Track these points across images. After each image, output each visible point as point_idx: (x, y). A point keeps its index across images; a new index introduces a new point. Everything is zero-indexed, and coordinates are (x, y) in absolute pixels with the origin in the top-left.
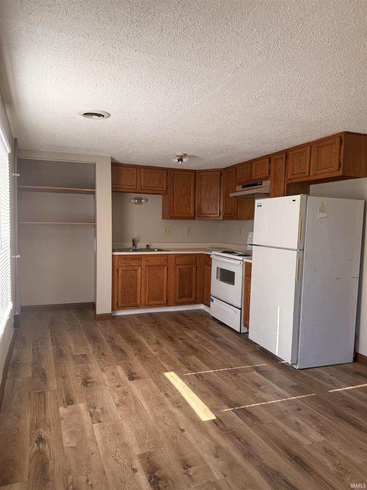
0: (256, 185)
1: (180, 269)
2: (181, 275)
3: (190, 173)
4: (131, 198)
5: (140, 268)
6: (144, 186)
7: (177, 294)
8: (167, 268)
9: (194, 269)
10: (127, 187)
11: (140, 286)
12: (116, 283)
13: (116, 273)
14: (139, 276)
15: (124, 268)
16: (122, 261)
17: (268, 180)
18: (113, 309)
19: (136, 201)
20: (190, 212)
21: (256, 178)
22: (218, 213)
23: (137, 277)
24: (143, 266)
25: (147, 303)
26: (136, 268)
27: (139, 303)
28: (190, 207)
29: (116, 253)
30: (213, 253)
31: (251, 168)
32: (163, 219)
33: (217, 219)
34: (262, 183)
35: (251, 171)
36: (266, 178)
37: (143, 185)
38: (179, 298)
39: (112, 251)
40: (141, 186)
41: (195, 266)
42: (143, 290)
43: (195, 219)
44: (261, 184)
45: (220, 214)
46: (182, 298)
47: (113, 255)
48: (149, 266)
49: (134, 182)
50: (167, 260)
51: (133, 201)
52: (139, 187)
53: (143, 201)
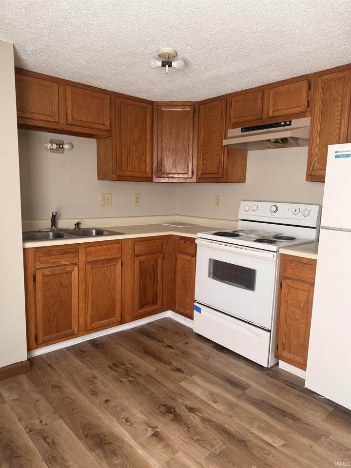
0: (278, 125)
1: (140, 262)
2: (142, 272)
3: (145, 105)
4: (45, 140)
5: (76, 269)
6: (72, 119)
7: (137, 302)
8: (122, 263)
9: (160, 260)
10: (41, 117)
11: (76, 300)
12: (32, 300)
13: (31, 282)
14: (75, 282)
15: (47, 272)
16: (43, 259)
17: (305, 116)
18: (29, 349)
19: (55, 146)
20: (146, 170)
21: (276, 114)
22: (190, 173)
23: (70, 283)
24: (82, 264)
25: (89, 327)
26: (69, 269)
27: (76, 329)
28: (145, 161)
29: (30, 245)
30: (200, 235)
31: (263, 99)
32: (99, 179)
33: (188, 181)
34: (290, 122)
35: (262, 103)
36: (301, 115)
37: (70, 117)
38: (140, 309)
39: (23, 241)
40: (67, 119)
41: (162, 255)
42: (81, 304)
43: (152, 181)
44: (290, 124)
45: (193, 174)
46: (143, 307)
47: (24, 249)
48: (91, 262)
49: (55, 109)
50: (121, 250)
51: (49, 146)
52: (62, 121)
53: (66, 147)
